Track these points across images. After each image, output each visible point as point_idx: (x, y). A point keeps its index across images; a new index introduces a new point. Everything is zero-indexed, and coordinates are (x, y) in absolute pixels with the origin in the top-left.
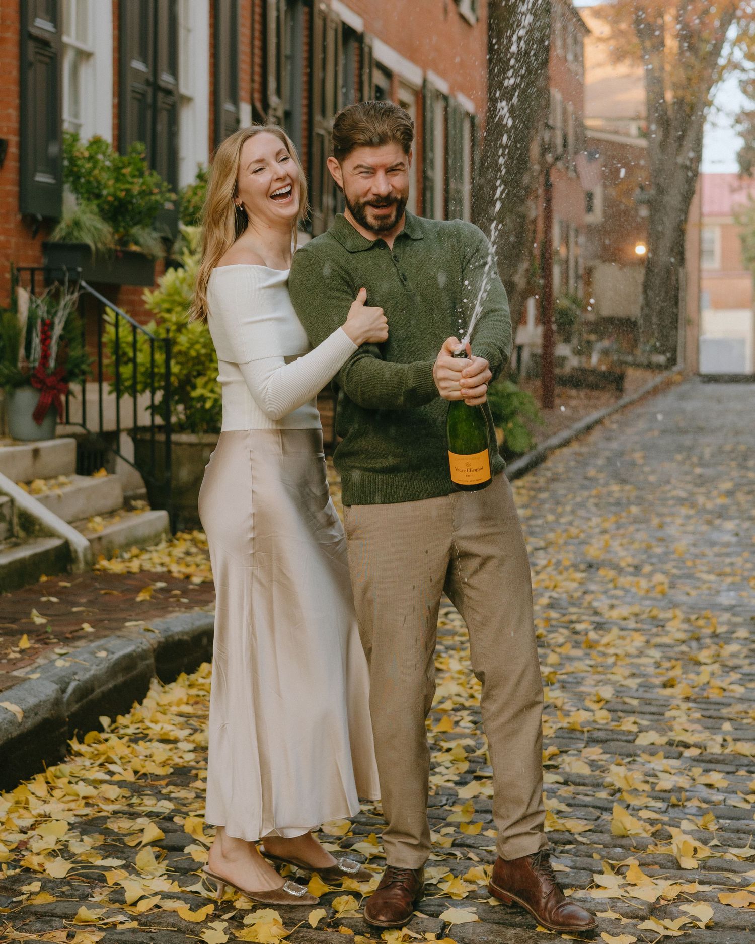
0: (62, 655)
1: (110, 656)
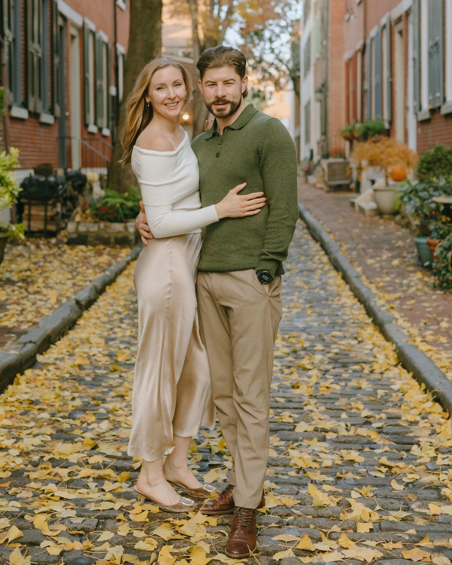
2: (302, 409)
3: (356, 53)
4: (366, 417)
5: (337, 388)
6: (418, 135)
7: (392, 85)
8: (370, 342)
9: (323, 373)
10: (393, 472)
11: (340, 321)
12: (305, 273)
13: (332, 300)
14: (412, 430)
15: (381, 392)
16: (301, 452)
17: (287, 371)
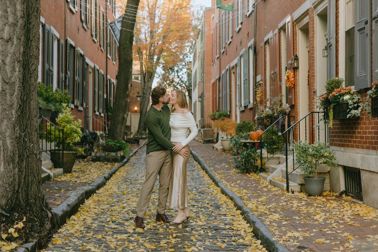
3: (217, 80)
6: (240, 117)
7: (230, 95)
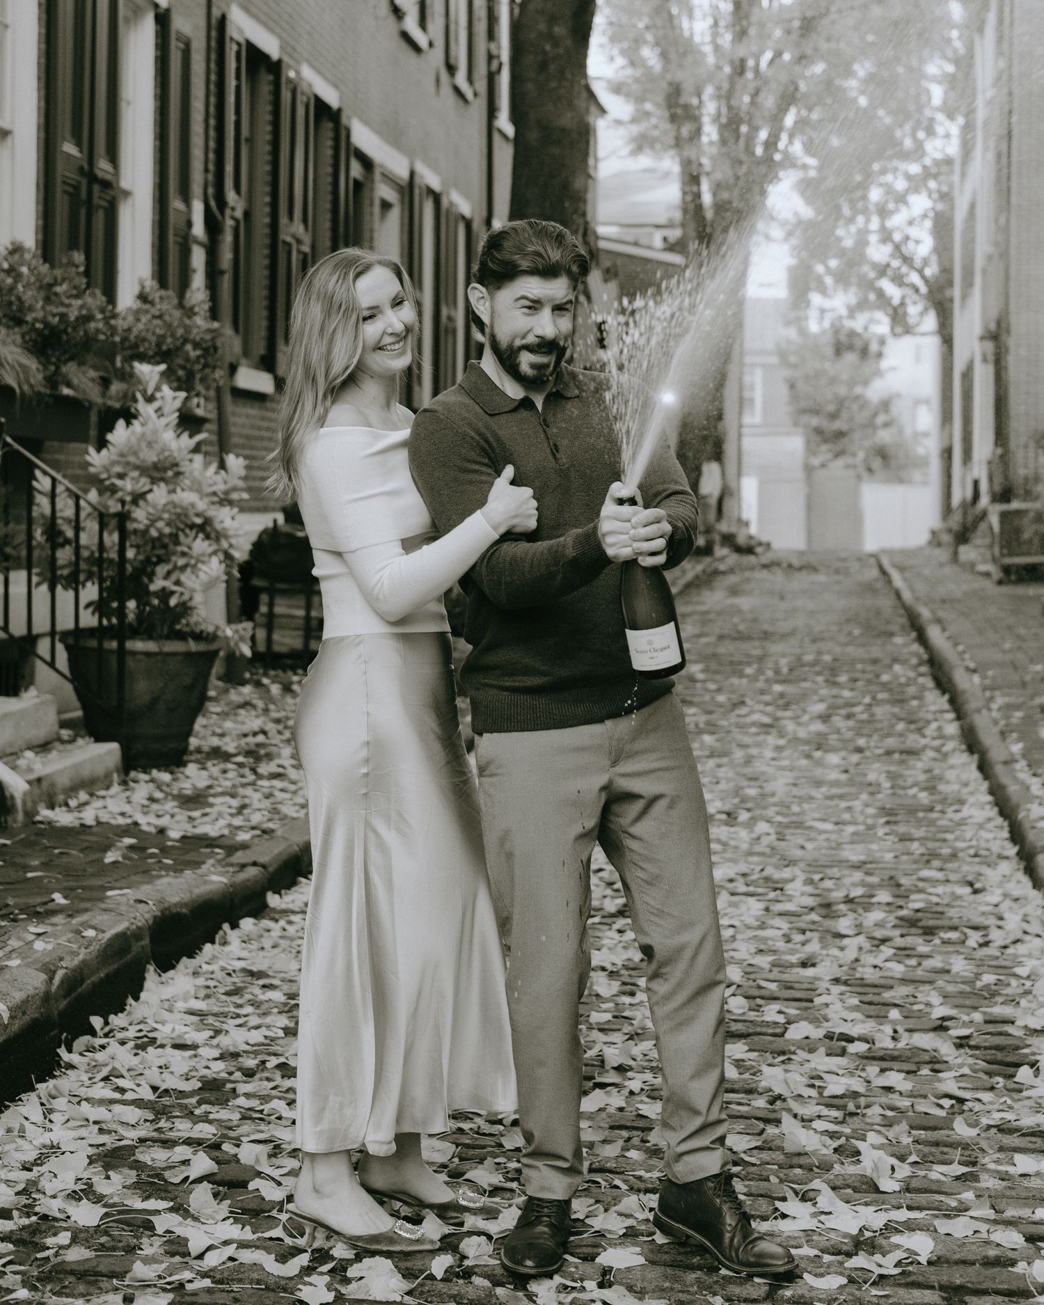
0: (39, 935)
1: (100, 936)
2: (812, 1001)
4: (943, 1019)
5: (898, 969)
8: (999, 891)
9: (876, 942)
10: (965, 1108)
11: (946, 851)
12: (896, 756)
13: (943, 812)
14: (1028, 1042)
15: (988, 978)
16: (786, 1071)
17: (798, 938)
